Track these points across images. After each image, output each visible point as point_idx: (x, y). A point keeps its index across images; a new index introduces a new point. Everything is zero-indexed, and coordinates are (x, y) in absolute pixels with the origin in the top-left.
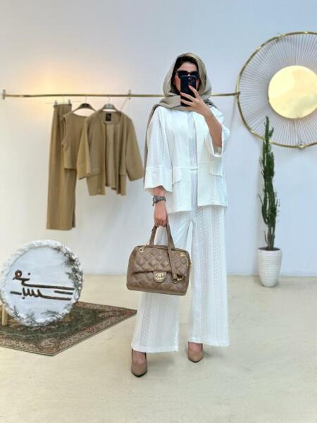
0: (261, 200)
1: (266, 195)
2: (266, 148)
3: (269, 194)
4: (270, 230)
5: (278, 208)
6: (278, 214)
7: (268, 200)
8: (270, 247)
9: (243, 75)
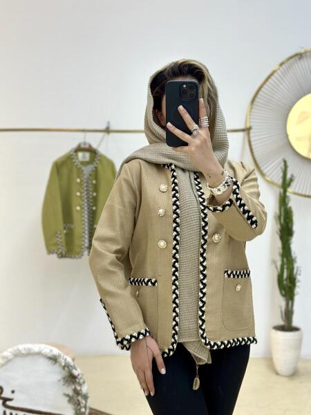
0: (276, 267)
1: (283, 261)
2: (283, 200)
3: (287, 259)
4: (287, 305)
5: (298, 278)
6: (298, 284)
7: (285, 267)
8: (287, 327)
9: (255, 103)
